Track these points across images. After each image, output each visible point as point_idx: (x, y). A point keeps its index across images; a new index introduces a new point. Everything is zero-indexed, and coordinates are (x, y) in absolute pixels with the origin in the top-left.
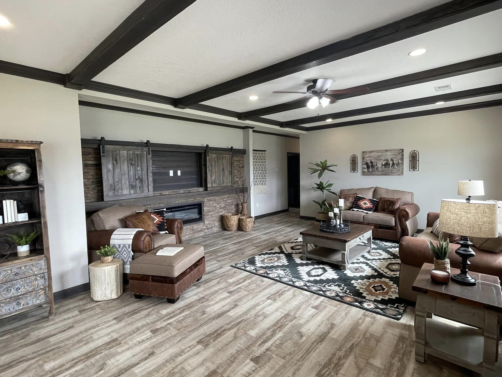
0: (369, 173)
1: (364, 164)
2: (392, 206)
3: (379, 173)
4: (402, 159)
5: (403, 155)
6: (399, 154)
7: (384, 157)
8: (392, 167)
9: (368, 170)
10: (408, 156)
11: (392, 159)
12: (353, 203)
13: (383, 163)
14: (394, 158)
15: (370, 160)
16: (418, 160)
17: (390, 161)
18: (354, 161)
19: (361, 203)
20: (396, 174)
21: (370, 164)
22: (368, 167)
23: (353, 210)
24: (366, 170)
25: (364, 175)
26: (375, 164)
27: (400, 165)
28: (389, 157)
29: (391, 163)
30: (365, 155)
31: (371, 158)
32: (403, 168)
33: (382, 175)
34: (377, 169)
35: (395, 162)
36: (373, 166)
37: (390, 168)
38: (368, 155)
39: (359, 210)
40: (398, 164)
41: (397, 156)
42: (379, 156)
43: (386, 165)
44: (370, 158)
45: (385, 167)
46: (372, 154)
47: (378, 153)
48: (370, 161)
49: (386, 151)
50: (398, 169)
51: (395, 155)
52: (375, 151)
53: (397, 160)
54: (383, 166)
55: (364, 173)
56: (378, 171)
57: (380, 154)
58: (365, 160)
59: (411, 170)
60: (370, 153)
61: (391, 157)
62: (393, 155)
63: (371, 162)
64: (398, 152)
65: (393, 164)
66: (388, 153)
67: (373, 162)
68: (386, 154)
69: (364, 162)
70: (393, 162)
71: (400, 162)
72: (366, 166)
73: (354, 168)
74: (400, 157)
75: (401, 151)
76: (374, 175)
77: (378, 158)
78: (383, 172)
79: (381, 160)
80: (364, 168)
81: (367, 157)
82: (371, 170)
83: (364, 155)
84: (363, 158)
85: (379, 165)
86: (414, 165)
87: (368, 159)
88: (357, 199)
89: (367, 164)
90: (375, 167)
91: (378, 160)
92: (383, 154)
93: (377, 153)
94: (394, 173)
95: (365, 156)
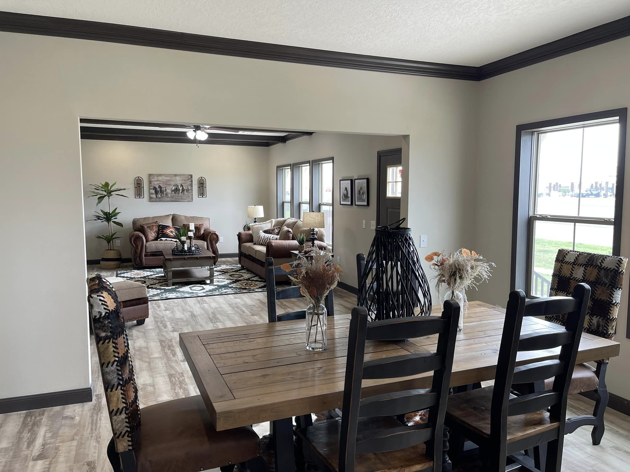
0: (158, 199)
1: (152, 189)
2: (199, 232)
3: (168, 199)
4: (191, 185)
5: (192, 181)
6: (189, 179)
7: (173, 182)
8: (182, 193)
9: (156, 195)
10: (196, 183)
11: (181, 185)
12: (158, 233)
13: (173, 189)
14: (183, 183)
15: (158, 184)
16: (206, 187)
17: (179, 187)
18: (138, 185)
19: (168, 231)
20: (186, 200)
21: (159, 189)
22: (156, 193)
23: (161, 240)
24: (154, 196)
25: (152, 201)
26: (163, 189)
27: (190, 191)
28: (178, 182)
29: (181, 188)
30: (153, 178)
31: (160, 182)
32: (193, 195)
33: (172, 201)
34: (166, 194)
35: (184, 188)
36: (162, 192)
37: (180, 194)
38: (156, 179)
39: (167, 239)
40: (188, 190)
41: (186, 182)
42: (169, 181)
43: (176, 190)
44: (158, 182)
45: (174, 193)
46: (160, 178)
47: (167, 177)
48: (158, 186)
49: (176, 175)
50: (188, 195)
51: (185, 181)
52: (163, 175)
53: (186, 186)
54: (173, 192)
55: (151, 199)
56: (168, 197)
57: (169, 178)
58: (152, 184)
59: (199, 197)
60: (157, 176)
61: (181, 182)
62: (183, 181)
63: (160, 187)
64: (187, 178)
65: (183, 190)
66: (177, 178)
67: (162, 186)
68: (175, 179)
69: (151, 186)
70: (183, 188)
71: (189, 188)
72: (153, 191)
73: (139, 192)
74: (189, 182)
75: (190, 177)
76: (163, 201)
77: (167, 183)
78: (173, 198)
79: (170, 185)
80: (152, 194)
81: (155, 181)
82: (159, 196)
83: (150, 178)
84: (150, 182)
85: (169, 191)
86: (202, 191)
87: (156, 183)
88: (161, 227)
89: (155, 188)
90: (164, 193)
91: (166, 184)
92: (172, 178)
93: (165, 177)
94: (184, 199)
95: (153, 180)
